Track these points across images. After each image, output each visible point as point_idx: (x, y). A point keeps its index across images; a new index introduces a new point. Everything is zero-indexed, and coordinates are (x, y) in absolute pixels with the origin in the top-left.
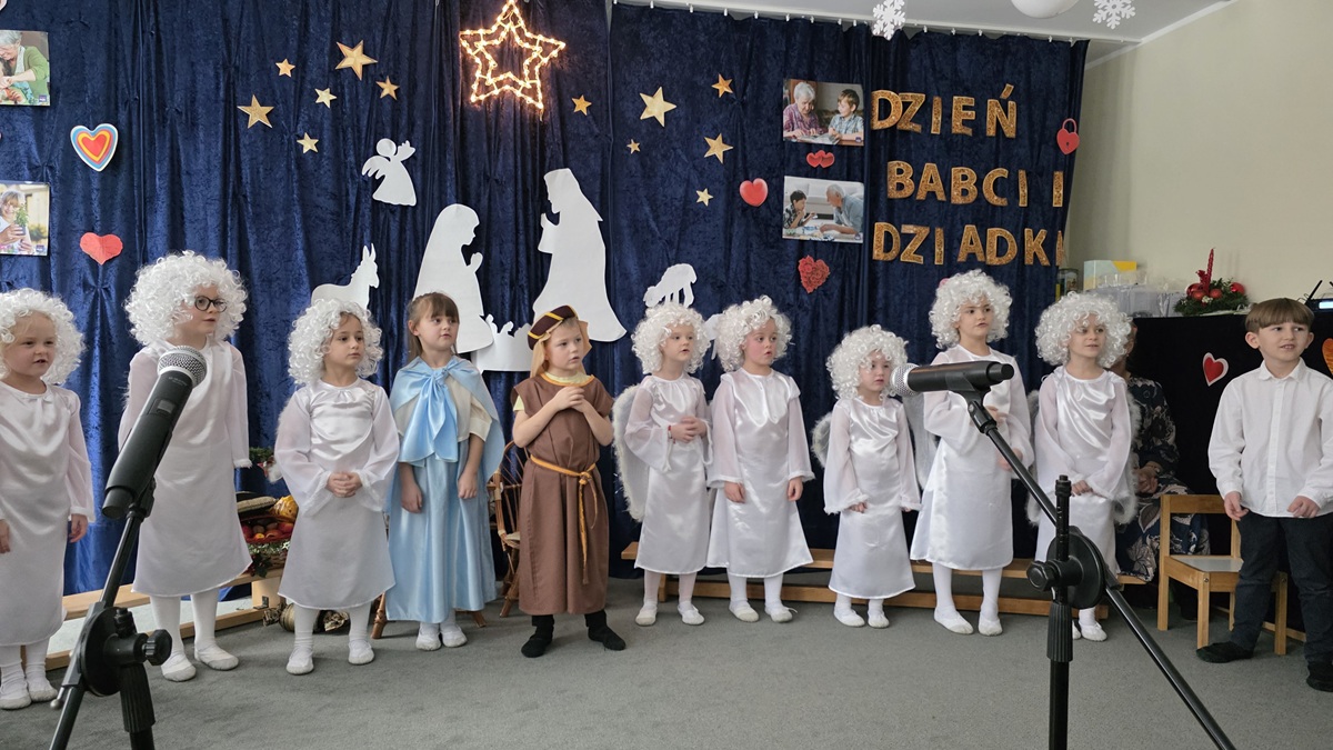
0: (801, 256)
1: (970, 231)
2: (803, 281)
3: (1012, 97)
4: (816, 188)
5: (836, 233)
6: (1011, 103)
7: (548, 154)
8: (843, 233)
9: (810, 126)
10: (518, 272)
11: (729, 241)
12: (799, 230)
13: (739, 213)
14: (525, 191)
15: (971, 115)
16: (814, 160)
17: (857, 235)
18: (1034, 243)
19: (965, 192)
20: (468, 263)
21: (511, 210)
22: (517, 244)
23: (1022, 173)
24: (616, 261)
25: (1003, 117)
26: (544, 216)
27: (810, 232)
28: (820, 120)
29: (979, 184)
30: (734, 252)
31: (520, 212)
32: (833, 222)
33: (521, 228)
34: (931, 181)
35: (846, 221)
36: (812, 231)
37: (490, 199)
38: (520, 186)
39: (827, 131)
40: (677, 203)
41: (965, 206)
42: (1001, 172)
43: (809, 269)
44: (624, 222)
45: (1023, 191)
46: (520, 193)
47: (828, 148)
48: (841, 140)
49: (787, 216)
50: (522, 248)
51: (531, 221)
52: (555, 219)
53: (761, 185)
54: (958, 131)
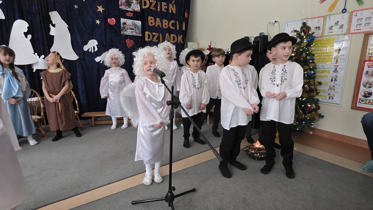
0: (127, 39)
1: (167, 35)
2: (127, 45)
3: (174, 4)
4: (129, 22)
5: (135, 33)
6: (174, 5)
7: (49, 6)
8: (136, 33)
9: (126, 6)
10: (44, 41)
11: (106, 34)
12: (125, 32)
13: (108, 27)
14: (43, 17)
15: (166, 7)
16: (128, 14)
17: (140, 34)
18: (180, 38)
19: (166, 26)
20: (27, 37)
21: (39, 23)
22: (42, 32)
23: (177, 22)
24: (74, 38)
25: (173, 9)
26: (50, 25)
27: (128, 33)
28: (129, 4)
29: (168, 24)
30: (108, 37)
31: (42, 23)
32: (134, 31)
33: (43, 28)
34: (158, 22)
35: (137, 31)
36: (129, 32)
37: (31, 19)
38: (41, 15)
39: (131, 7)
40: (91, 23)
41: (166, 29)
42: (173, 21)
43: (128, 42)
44: (75, 28)
45: (178, 26)
46: (41, 17)
47: (131, 12)
48: (134, 10)
49: (122, 28)
50: (44, 34)
51: (46, 26)
52: (54, 26)
53: (113, 20)
54: (164, 11)
